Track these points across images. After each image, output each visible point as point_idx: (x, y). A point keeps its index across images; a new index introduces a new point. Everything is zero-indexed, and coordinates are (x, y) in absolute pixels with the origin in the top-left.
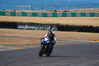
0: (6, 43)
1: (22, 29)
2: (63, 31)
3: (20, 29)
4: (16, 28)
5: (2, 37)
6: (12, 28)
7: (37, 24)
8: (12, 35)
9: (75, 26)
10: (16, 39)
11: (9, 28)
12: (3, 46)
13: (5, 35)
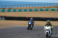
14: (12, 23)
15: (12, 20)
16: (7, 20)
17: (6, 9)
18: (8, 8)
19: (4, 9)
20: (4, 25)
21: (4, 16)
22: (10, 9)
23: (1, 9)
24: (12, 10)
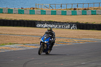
0: (24, 42)
1: (41, 27)
2: (83, 29)
3: (39, 27)
4: (35, 26)
5: (20, 36)
6: (31, 27)
7: (56, 22)
8: (31, 33)
9: (95, 25)
10: (34, 38)
11: (28, 26)
12: (22, 45)
13: (24, 33)
14: (90, 35)
15: (89, 29)
16: (80, 29)
17: (78, 10)
18: (81, 8)
19: (75, 9)
20: (76, 38)
21: (76, 21)
22: (85, 9)
23: (70, 9)
24: (88, 12)
